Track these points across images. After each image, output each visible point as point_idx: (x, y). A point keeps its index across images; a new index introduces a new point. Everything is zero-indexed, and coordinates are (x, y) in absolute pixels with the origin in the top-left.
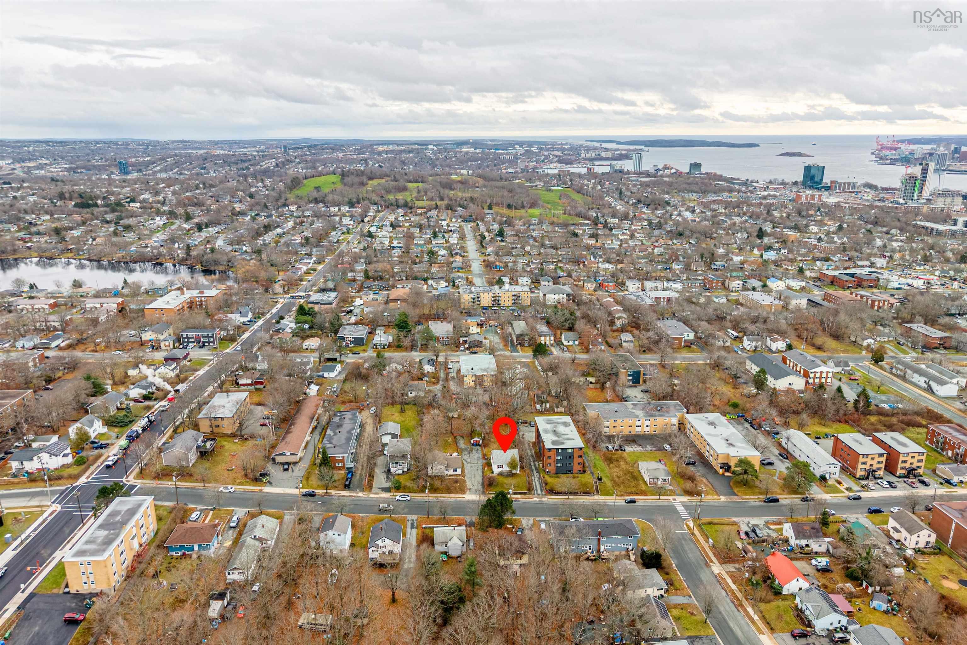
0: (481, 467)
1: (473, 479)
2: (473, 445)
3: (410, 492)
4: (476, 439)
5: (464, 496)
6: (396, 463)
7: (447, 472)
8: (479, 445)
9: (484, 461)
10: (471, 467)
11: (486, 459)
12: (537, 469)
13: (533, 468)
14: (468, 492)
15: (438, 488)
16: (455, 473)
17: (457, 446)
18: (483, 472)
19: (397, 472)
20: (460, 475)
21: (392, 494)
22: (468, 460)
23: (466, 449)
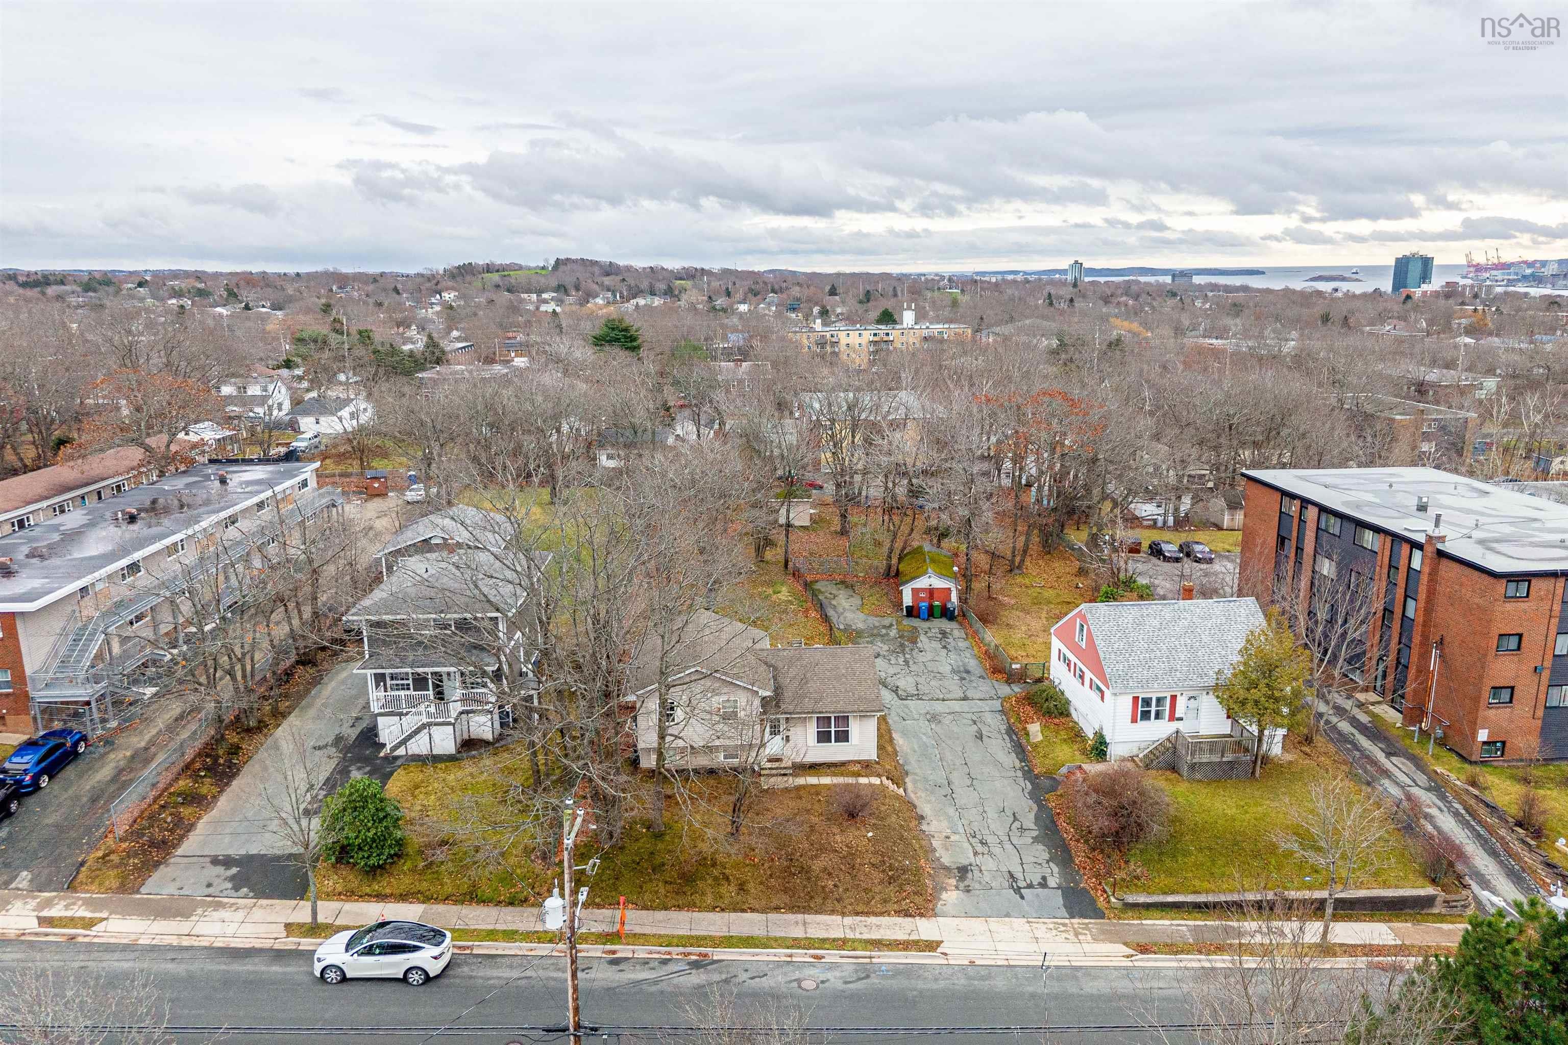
0: (994, 723)
1: (964, 796)
2: (911, 612)
3: (472, 896)
4: (923, 583)
5: (925, 928)
6: (420, 682)
7: (774, 746)
8: (947, 613)
9: (1005, 690)
10: (934, 718)
11: (1011, 678)
12: (1375, 732)
13: (1345, 726)
14: (951, 897)
15: (707, 863)
16: (833, 752)
17: (826, 619)
18: (1020, 750)
19: (419, 746)
20: (867, 767)
21: (301, 912)
22: (906, 683)
23: (874, 634)
